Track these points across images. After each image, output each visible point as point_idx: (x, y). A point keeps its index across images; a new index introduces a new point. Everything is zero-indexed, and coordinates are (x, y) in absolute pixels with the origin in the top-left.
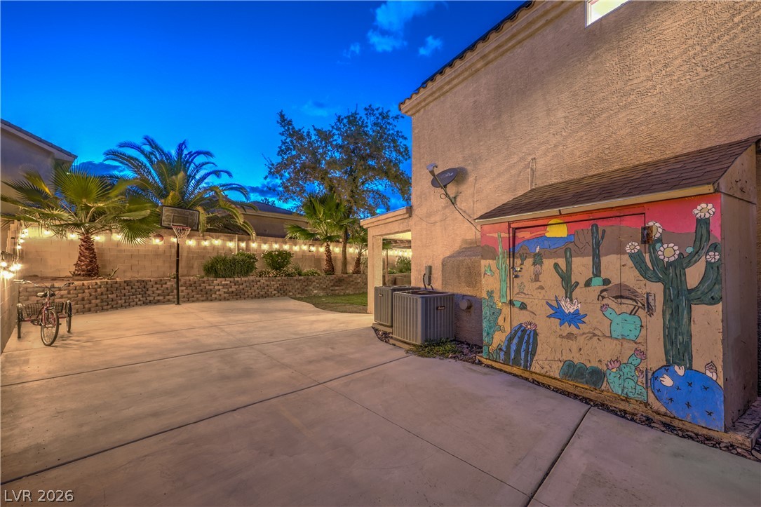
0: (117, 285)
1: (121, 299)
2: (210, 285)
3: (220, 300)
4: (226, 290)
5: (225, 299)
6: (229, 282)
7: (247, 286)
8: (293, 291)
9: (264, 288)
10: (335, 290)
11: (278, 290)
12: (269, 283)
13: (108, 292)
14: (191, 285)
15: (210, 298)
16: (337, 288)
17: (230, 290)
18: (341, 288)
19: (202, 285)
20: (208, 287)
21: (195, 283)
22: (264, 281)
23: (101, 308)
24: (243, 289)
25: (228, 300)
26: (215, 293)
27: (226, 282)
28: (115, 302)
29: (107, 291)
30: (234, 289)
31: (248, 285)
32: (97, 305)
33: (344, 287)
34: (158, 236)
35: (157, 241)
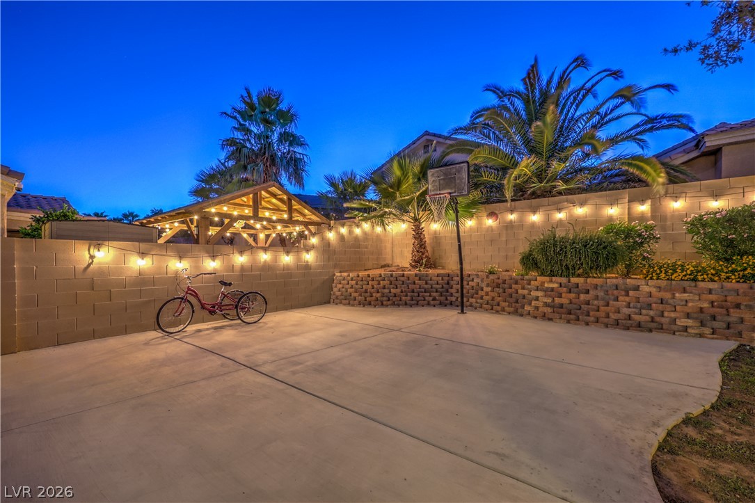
0: (402, 279)
1: (407, 296)
2: (523, 288)
3: (536, 317)
4: (549, 300)
5: (544, 317)
6: (555, 285)
7: (597, 298)
9: (649, 307)
11: (703, 318)
12: (666, 296)
13: (392, 286)
14: (498, 286)
15: (520, 310)
17: (557, 300)
19: (513, 286)
20: (520, 291)
21: (504, 282)
22: (653, 290)
23: (380, 303)
24: (588, 303)
25: (550, 319)
26: (530, 304)
27: (551, 285)
28: (399, 299)
29: (391, 284)
30: (564, 301)
31: (601, 294)
32: (377, 300)
34: (492, 214)
35: (490, 222)
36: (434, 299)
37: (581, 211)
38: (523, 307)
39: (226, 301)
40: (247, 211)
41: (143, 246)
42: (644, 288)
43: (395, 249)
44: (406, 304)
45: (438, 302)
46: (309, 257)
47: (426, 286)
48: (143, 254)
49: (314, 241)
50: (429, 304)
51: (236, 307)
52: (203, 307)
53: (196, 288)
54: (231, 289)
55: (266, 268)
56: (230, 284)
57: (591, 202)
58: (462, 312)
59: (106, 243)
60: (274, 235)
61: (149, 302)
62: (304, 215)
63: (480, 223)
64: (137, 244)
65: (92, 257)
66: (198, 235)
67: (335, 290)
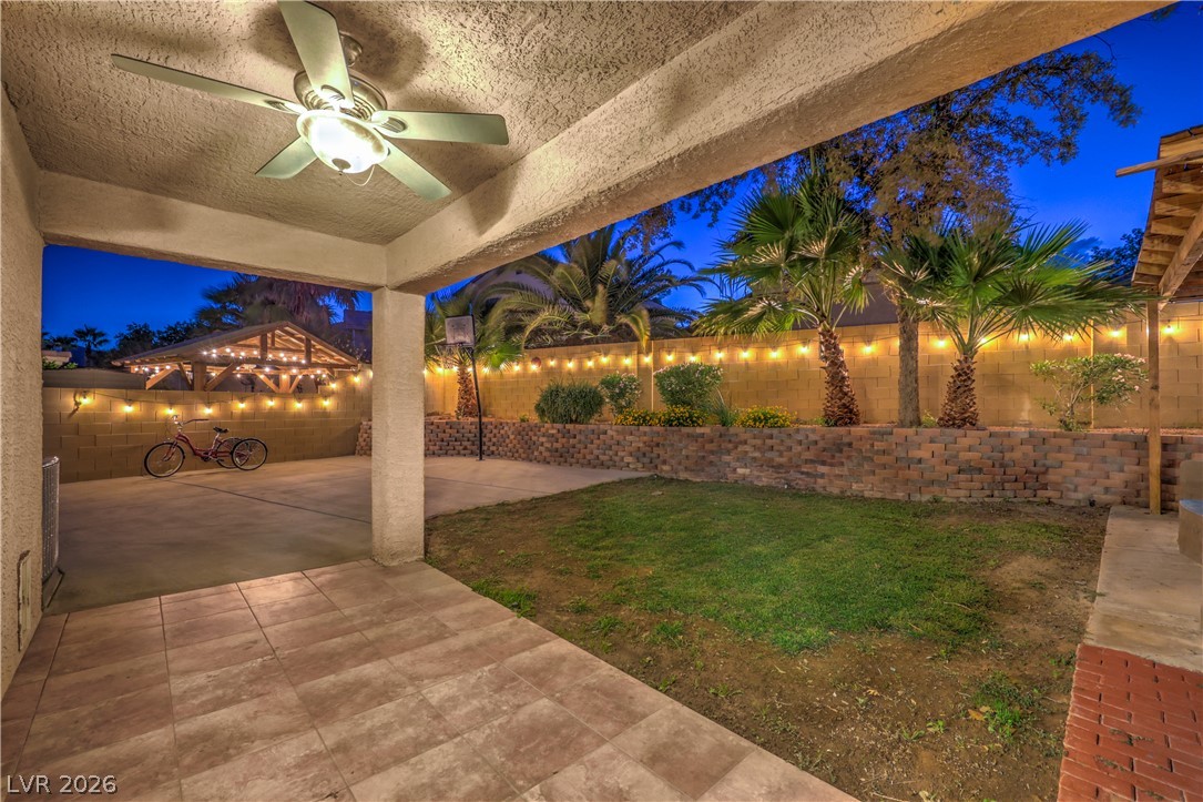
0: (431, 427)
1: (435, 445)
2: (535, 435)
3: (539, 462)
4: (550, 445)
5: (545, 461)
6: (555, 431)
7: (580, 442)
8: (673, 462)
9: (610, 448)
10: (815, 476)
12: (621, 438)
15: (530, 456)
16: (822, 469)
17: (555, 445)
18: (837, 471)
19: (529, 433)
20: (533, 438)
22: (614, 434)
24: (574, 447)
25: (548, 463)
26: (538, 450)
27: (553, 431)
30: (558, 445)
31: (583, 438)
33: (845, 471)
34: (536, 360)
35: (534, 368)
36: (465, 448)
37: (605, 360)
38: (533, 453)
39: (222, 449)
40: (255, 353)
41: (131, 393)
42: (610, 432)
43: (447, 395)
44: (434, 454)
45: (469, 452)
46: (327, 404)
47: (457, 435)
48: (130, 401)
49: (334, 386)
50: (459, 454)
51: (232, 453)
52: (195, 453)
53: (188, 434)
54: (229, 437)
55: (272, 413)
56: (226, 431)
57: (614, 351)
58: (481, 459)
59: (92, 390)
60: (300, 377)
61: (135, 448)
62: (332, 357)
63: (525, 369)
64: (124, 391)
65: (77, 404)
66: (193, 381)
67: (361, 440)
